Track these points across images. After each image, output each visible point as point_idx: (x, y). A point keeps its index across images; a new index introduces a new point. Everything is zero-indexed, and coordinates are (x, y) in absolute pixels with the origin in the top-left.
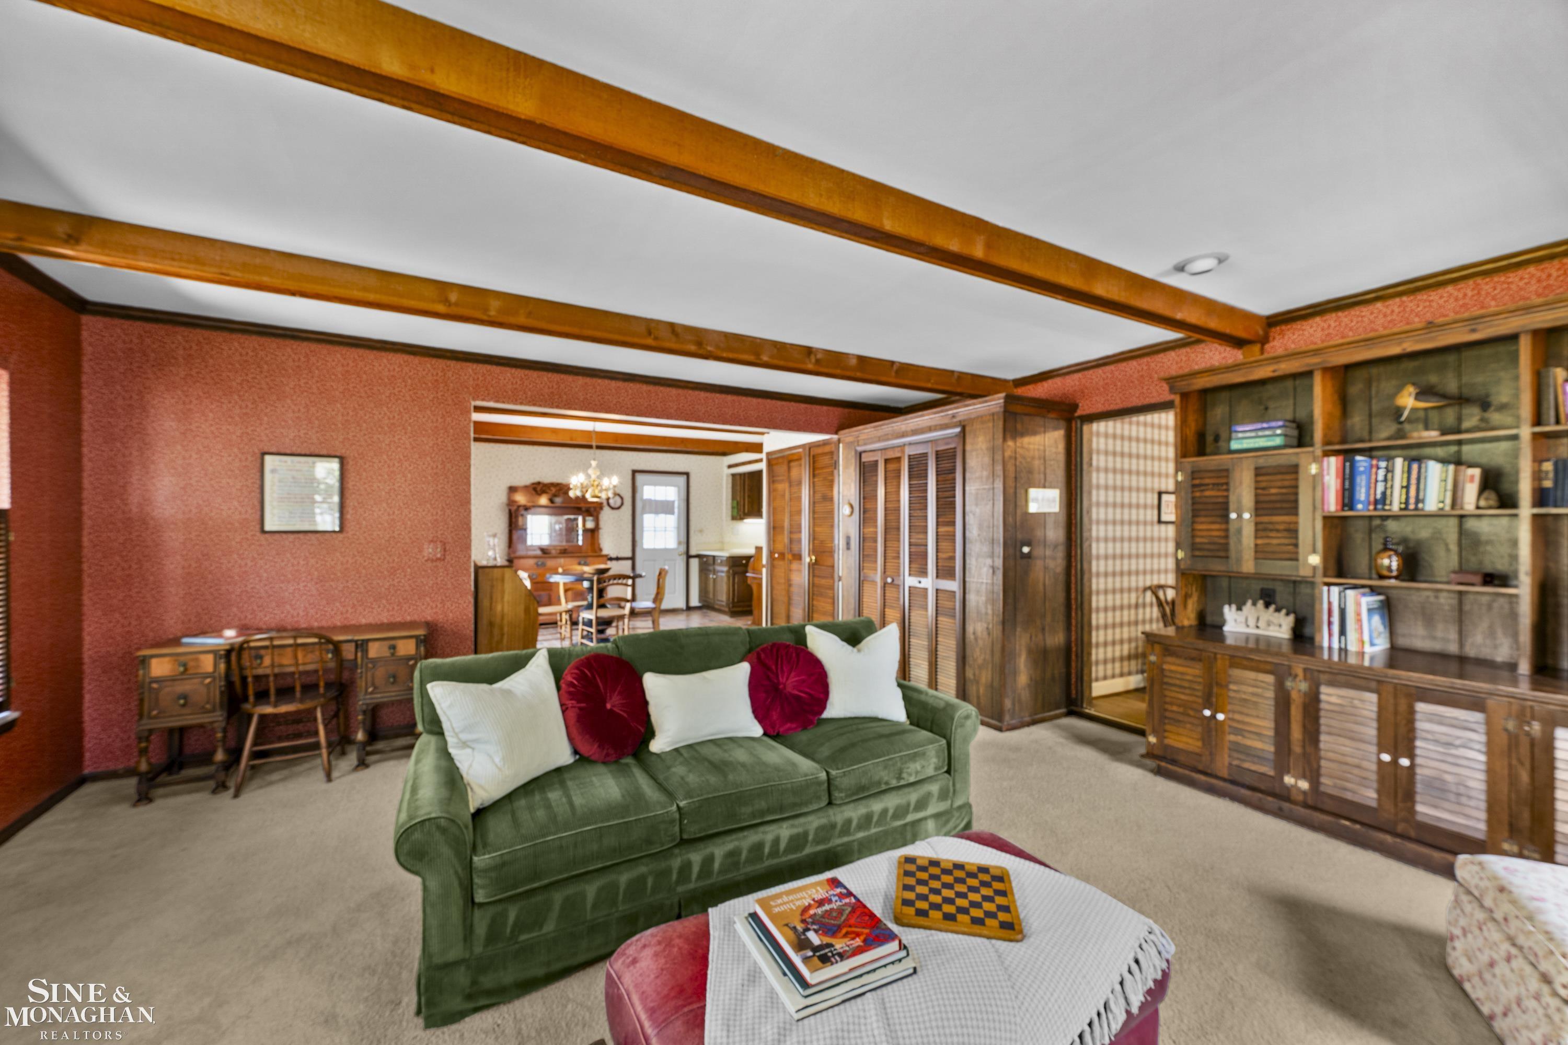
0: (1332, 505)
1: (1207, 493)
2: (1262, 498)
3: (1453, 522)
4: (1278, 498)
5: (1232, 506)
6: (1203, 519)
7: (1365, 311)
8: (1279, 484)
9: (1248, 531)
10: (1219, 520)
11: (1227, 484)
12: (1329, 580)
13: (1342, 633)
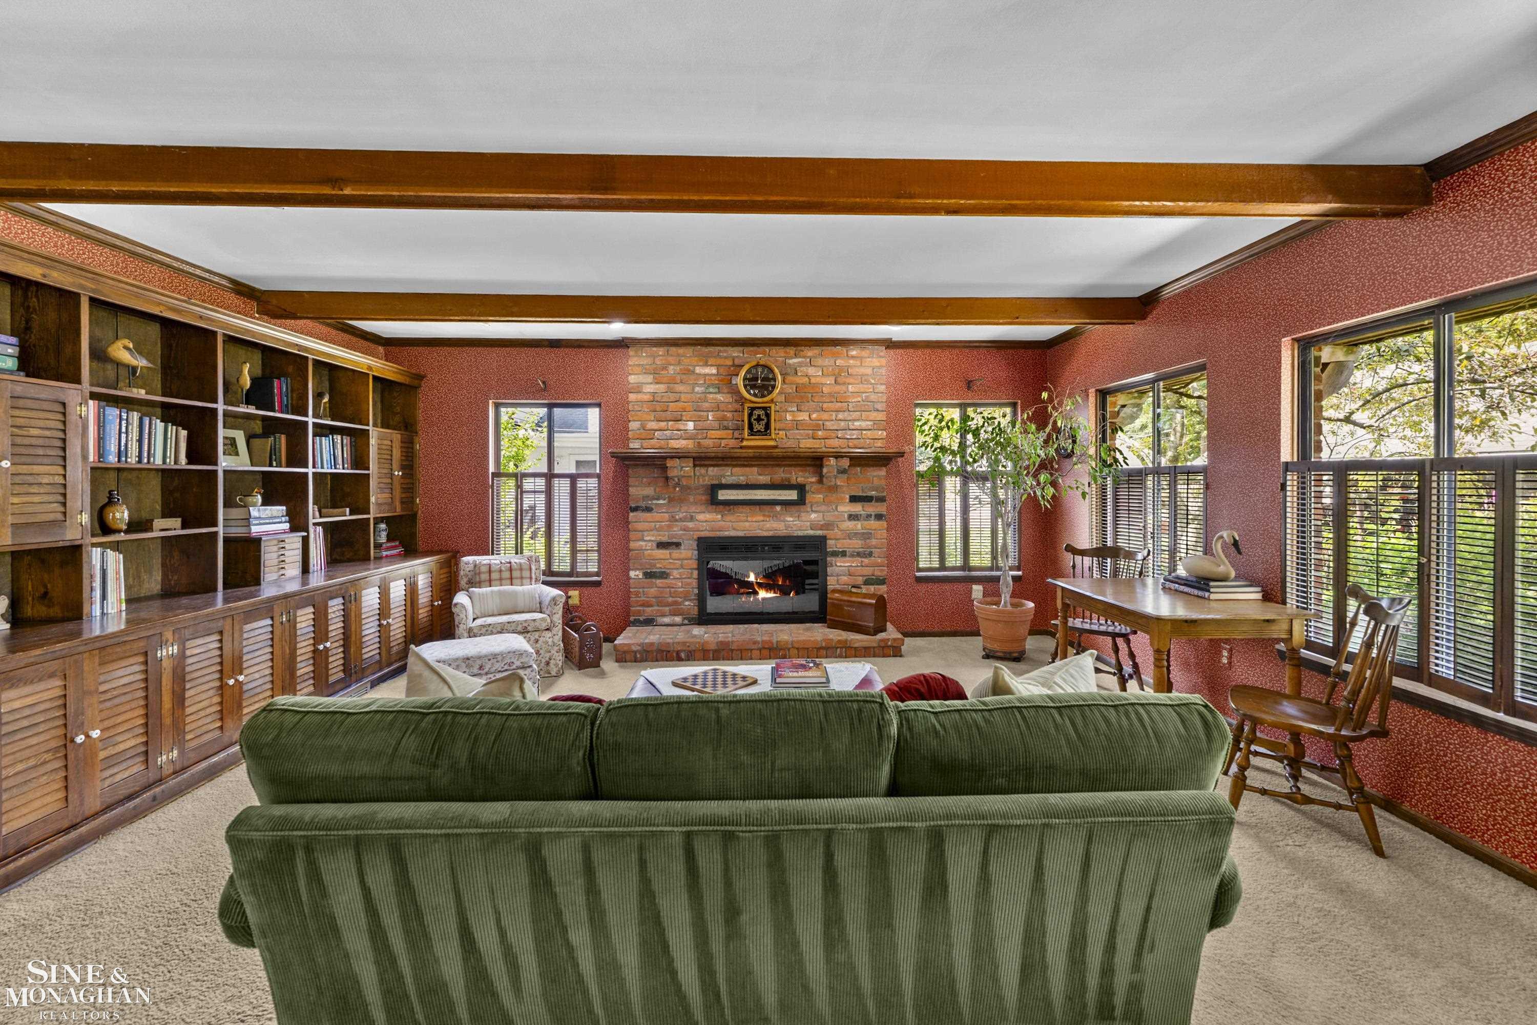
0: (91, 456)
2: (19, 440)
3: (137, 475)
4: (41, 442)
9: (4, 483)
12: (95, 540)
13: (104, 597)
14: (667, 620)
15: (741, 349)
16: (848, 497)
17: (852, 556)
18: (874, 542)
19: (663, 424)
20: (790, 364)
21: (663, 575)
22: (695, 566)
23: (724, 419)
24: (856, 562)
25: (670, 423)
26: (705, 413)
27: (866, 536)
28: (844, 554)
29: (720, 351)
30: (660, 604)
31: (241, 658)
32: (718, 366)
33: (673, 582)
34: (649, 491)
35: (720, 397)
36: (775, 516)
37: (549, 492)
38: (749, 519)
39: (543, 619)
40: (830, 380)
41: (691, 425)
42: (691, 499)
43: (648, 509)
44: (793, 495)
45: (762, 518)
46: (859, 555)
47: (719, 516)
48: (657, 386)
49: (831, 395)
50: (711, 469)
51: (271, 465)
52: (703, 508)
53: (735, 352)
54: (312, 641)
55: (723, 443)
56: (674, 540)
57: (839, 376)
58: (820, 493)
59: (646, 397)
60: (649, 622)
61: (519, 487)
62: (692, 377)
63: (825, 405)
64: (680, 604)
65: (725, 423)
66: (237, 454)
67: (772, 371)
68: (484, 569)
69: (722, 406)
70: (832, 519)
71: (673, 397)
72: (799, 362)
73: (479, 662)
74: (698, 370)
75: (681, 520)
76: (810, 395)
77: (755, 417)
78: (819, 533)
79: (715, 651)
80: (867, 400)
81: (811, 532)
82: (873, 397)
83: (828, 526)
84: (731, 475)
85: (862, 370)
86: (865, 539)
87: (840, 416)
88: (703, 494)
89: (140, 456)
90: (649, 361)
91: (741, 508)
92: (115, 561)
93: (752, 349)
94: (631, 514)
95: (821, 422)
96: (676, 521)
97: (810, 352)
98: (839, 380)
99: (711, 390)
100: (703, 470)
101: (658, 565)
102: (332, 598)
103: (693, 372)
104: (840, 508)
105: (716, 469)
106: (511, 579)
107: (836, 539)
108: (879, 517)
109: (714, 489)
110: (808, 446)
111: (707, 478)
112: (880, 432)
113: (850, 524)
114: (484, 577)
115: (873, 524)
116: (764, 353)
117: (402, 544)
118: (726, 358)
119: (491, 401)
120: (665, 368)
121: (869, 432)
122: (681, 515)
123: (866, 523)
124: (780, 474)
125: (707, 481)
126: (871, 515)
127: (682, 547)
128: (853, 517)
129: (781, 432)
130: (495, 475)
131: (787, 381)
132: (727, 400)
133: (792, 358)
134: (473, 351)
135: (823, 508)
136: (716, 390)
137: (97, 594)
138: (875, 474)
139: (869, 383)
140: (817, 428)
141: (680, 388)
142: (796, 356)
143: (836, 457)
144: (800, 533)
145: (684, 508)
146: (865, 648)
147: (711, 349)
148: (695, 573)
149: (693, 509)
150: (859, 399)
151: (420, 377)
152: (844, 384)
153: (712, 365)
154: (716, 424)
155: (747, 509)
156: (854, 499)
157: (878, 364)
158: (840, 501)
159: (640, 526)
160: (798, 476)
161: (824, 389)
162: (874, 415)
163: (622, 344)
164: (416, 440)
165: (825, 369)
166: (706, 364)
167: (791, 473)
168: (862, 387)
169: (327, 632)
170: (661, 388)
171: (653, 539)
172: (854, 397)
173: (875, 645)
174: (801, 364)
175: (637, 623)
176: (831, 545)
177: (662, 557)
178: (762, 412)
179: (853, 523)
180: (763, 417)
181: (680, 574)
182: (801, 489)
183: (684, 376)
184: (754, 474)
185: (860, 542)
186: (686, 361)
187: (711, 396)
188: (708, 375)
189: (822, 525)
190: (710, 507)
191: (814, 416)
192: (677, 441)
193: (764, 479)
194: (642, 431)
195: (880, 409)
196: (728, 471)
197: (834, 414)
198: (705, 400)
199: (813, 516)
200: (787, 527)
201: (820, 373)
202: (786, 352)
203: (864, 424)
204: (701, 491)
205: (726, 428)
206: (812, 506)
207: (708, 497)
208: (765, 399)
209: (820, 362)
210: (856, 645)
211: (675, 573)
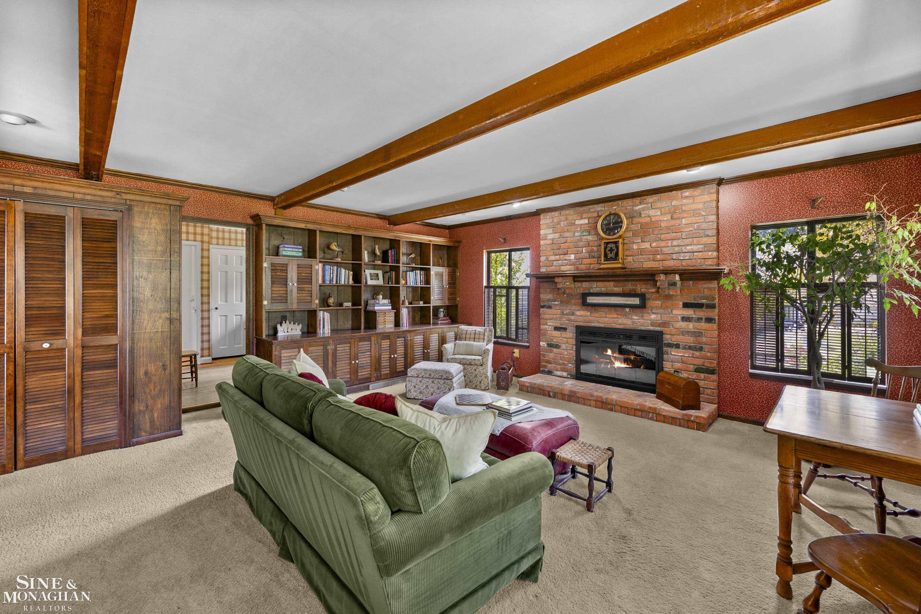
0: (320, 282)
1: (278, 274)
2: (299, 277)
3: (336, 288)
4: (305, 277)
5: (289, 280)
6: (276, 285)
7: (315, 210)
8: (306, 272)
9: (295, 290)
10: (283, 286)
11: (287, 270)
12: (320, 309)
13: (324, 327)
14: (559, 373)
15: (603, 205)
16: (681, 303)
17: (684, 348)
18: (704, 339)
19: (557, 257)
20: (636, 210)
21: (557, 346)
22: (575, 343)
23: (592, 251)
24: (687, 354)
25: (561, 256)
26: (581, 249)
27: (698, 334)
28: (677, 346)
29: (590, 209)
30: (556, 363)
31: (358, 354)
32: (589, 218)
33: (563, 351)
34: (550, 296)
35: (590, 238)
36: (625, 315)
37: (508, 296)
38: (608, 316)
39: (479, 360)
40: (668, 217)
41: (572, 257)
42: (573, 301)
43: (550, 307)
44: (636, 301)
45: (616, 316)
46: (690, 348)
47: (589, 313)
48: (555, 235)
49: (667, 228)
50: (584, 283)
51: (389, 284)
52: (579, 308)
53: (599, 208)
54: (388, 353)
55: (592, 266)
56: (563, 326)
57: (674, 213)
58: (659, 300)
59: (549, 242)
60: (550, 373)
61: (495, 292)
62: (574, 227)
63: (663, 236)
64: (566, 365)
65: (593, 254)
66: (378, 279)
67: (619, 217)
68: (464, 332)
69: (591, 243)
70: (668, 319)
71: (562, 240)
72: (643, 208)
73: (429, 372)
74: (577, 222)
75: (567, 314)
76: (651, 230)
77: (608, 249)
78: (658, 329)
79: (569, 396)
80: (699, 228)
81: (651, 328)
82: (704, 226)
83: (664, 324)
84: (596, 287)
85: (694, 206)
86: (696, 336)
87: (675, 243)
88: (579, 299)
89: (337, 281)
90: (551, 220)
91: (603, 309)
92: (327, 316)
93: (610, 204)
94: (541, 309)
95: (659, 249)
96: (565, 315)
97: (651, 199)
98: (674, 216)
99: (585, 234)
100: (579, 284)
101: (554, 340)
102: (398, 338)
103: (574, 224)
104: (675, 312)
105: (587, 283)
106: (474, 338)
107: (671, 335)
108: (709, 320)
109: (585, 295)
110: (649, 266)
111: (581, 289)
112: (710, 253)
113: (683, 324)
114: (464, 336)
115: (703, 325)
116: (618, 206)
117: (451, 318)
118: (594, 212)
119: (485, 251)
120: (559, 223)
121: (701, 253)
122: (567, 312)
123: (697, 324)
124: (629, 287)
125: (582, 291)
126: (701, 319)
127: (568, 331)
128: (685, 319)
129: (629, 258)
130: (486, 287)
131: (634, 222)
132: (594, 239)
133: (637, 205)
134: (477, 227)
135: (661, 311)
136: (588, 233)
137: (322, 326)
138: (706, 286)
139: (700, 215)
140: (656, 253)
141: (567, 234)
142: (641, 203)
143: (666, 274)
144: (643, 328)
145: (569, 307)
146: (672, 418)
147: (584, 208)
148: (574, 347)
149: (574, 308)
150: (691, 229)
151: (460, 242)
152: (679, 218)
153: (585, 218)
154: (587, 255)
155: (606, 309)
156: (686, 305)
157: (709, 199)
158: (675, 307)
159: (546, 316)
160: (641, 288)
161: (662, 224)
162: (705, 240)
163: (538, 213)
164: (458, 271)
165: (663, 209)
166: (582, 218)
167: (637, 286)
168: (694, 219)
169: (396, 351)
170: (557, 235)
171: (552, 324)
172: (687, 228)
173: (680, 417)
174: (644, 209)
175: (543, 372)
176: (667, 338)
177: (556, 335)
178: (613, 246)
179: (686, 323)
180: (614, 248)
181: (566, 347)
182: (642, 297)
183: (569, 227)
184: (610, 286)
185: (692, 339)
186: (570, 218)
187: (585, 237)
188: (582, 224)
189: (660, 324)
190: (584, 307)
191: (654, 245)
192: (565, 267)
193: (617, 290)
194: (547, 262)
195: (711, 235)
196: (594, 285)
197: (670, 242)
198: (581, 241)
199: (653, 316)
200: (634, 323)
201: (659, 213)
202: (633, 202)
203: (695, 248)
204: (578, 297)
205: (594, 257)
206: (652, 310)
207: (580, 301)
208: (615, 236)
209: (658, 205)
210: (664, 414)
211: (564, 346)
